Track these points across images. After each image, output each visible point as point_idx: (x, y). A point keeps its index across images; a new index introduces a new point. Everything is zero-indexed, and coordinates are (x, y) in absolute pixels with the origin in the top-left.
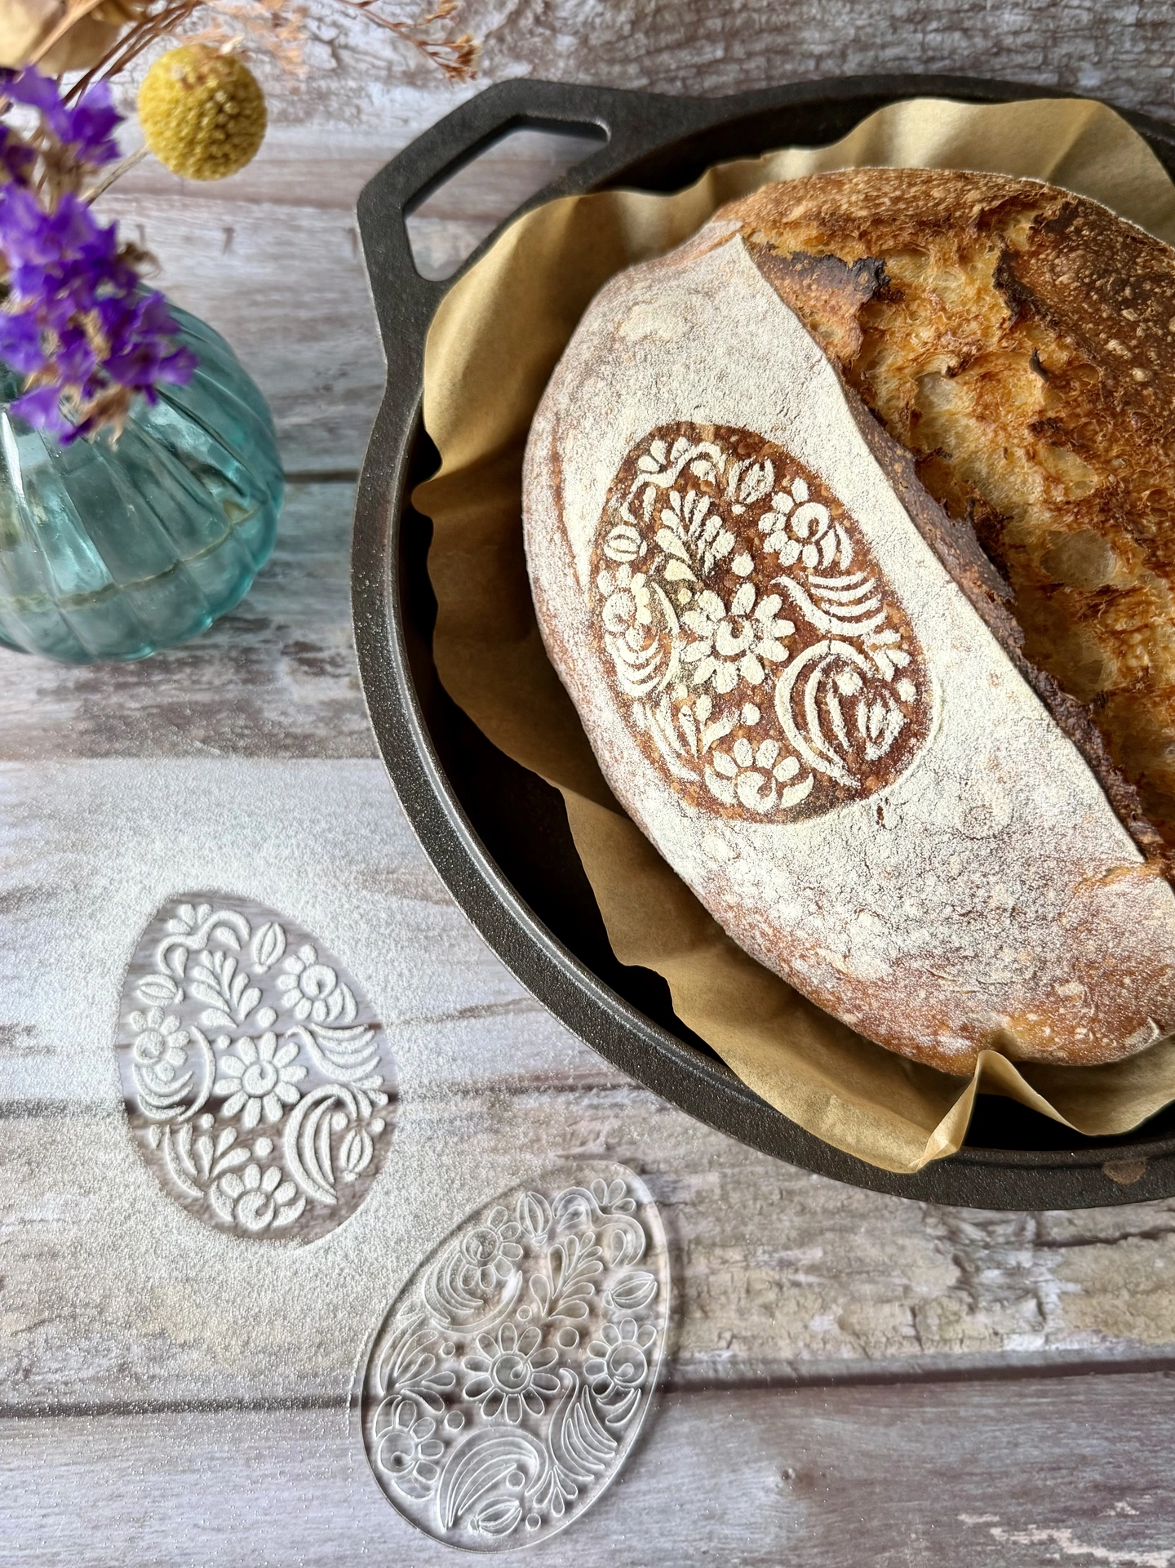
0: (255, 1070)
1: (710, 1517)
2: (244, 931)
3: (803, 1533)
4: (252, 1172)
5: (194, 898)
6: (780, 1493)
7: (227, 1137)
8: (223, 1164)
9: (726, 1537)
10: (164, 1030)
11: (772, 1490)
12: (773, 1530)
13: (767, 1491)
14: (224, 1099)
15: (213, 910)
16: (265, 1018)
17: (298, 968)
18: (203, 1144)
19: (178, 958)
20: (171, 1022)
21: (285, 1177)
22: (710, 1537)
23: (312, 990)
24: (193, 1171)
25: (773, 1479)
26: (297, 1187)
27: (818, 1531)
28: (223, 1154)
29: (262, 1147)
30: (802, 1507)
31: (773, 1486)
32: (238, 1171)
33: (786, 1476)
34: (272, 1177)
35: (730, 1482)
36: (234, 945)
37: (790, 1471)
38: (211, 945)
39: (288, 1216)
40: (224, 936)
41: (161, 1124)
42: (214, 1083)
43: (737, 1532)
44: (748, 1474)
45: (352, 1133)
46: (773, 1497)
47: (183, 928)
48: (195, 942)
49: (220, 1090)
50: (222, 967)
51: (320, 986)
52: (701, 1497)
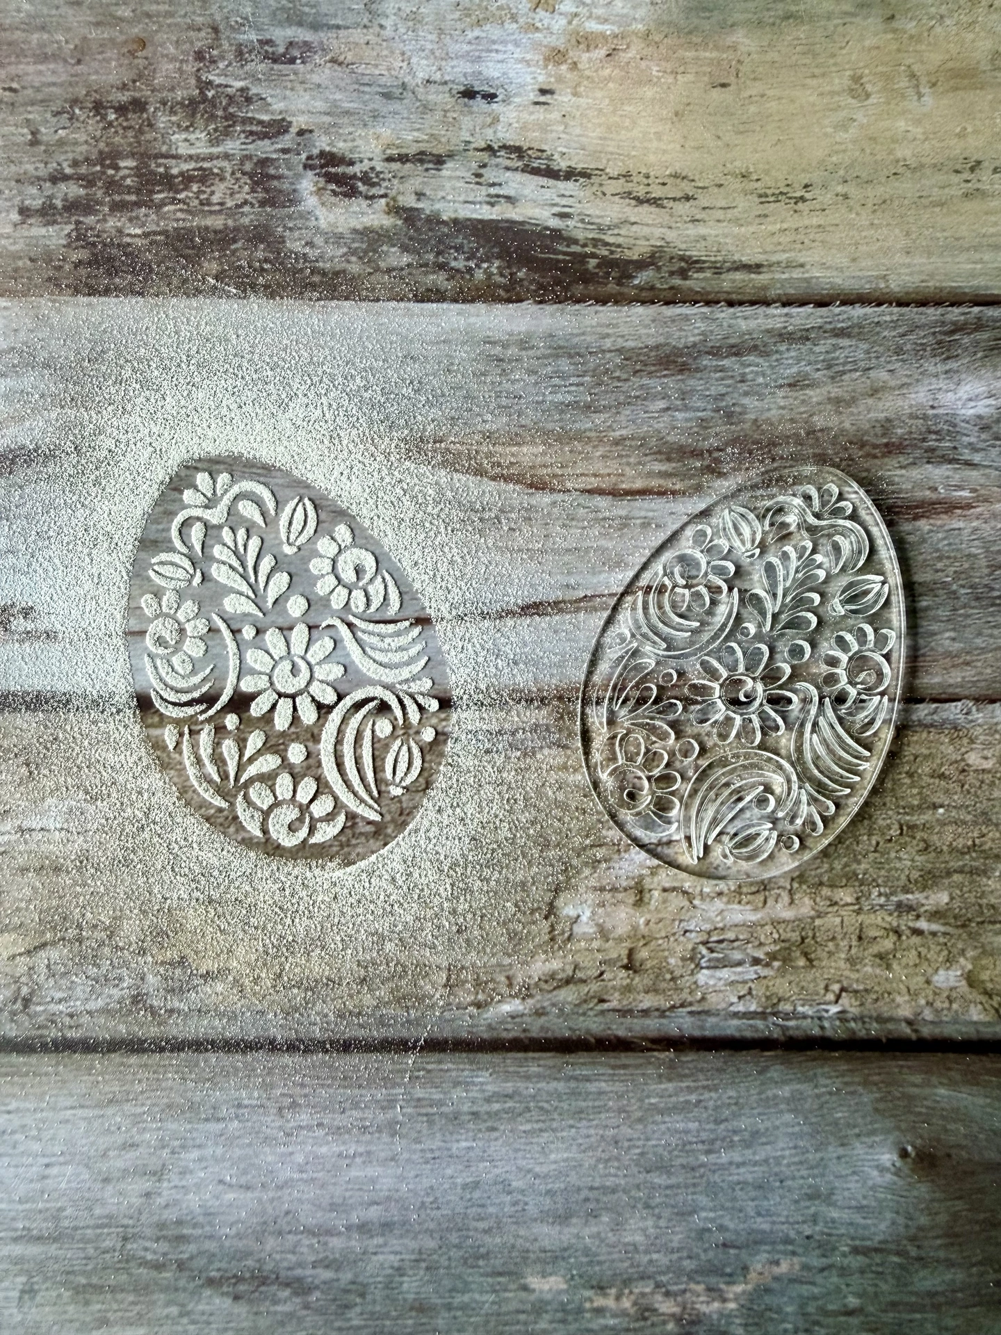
0: (286, 665)
1: (814, 1196)
2: (270, 505)
3: (924, 1220)
4: (284, 783)
5: (212, 465)
6: (897, 1173)
7: (255, 740)
8: (252, 771)
9: (833, 1221)
10: (181, 616)
11: (888, 1170)
12: (889, 1215)
13: (882, 1169)
14: (252, 697)
15: (233, 481)
16: (296, 606)
17: (333, 549)
18: (228, 748)
19: (196, 532)
20: (189, 607)
21: (322, 787)
22: (814, 1220)
23: (349, 576)
24: (216, 778)
25: (888, 1157)
26: (336, 799)
27: (943, 1218)
28: (251, 760)
29: (296, 753)
30: (923, 1190)
31: (888, 1164)
32: (268, 779)
33: (904, 1154)
34: (307, 789)
35: (839, 1158)
36: (260, 521)
37: (909, 1148)
38: (233, 520)
39: (326, 833)
40: (248, 510)
41: (178, 722)
42: (238, 679)
43: (845, 1215)
44: (859, 1149)
45: (398, 742)
46: (889, 1177)
47: (201, 500)
48: (216, 516)
49: (247, 686)
50: (245, 546)
51: (359, 571)
52: (804, 1173)
